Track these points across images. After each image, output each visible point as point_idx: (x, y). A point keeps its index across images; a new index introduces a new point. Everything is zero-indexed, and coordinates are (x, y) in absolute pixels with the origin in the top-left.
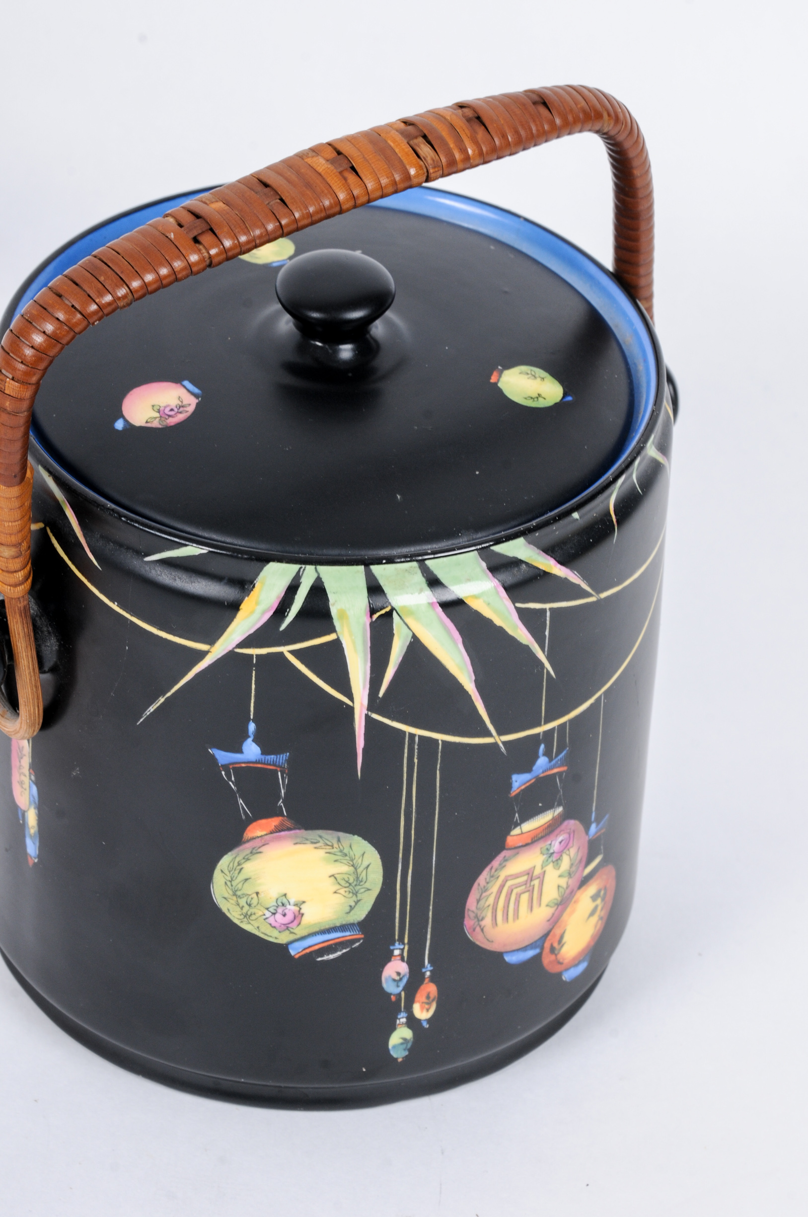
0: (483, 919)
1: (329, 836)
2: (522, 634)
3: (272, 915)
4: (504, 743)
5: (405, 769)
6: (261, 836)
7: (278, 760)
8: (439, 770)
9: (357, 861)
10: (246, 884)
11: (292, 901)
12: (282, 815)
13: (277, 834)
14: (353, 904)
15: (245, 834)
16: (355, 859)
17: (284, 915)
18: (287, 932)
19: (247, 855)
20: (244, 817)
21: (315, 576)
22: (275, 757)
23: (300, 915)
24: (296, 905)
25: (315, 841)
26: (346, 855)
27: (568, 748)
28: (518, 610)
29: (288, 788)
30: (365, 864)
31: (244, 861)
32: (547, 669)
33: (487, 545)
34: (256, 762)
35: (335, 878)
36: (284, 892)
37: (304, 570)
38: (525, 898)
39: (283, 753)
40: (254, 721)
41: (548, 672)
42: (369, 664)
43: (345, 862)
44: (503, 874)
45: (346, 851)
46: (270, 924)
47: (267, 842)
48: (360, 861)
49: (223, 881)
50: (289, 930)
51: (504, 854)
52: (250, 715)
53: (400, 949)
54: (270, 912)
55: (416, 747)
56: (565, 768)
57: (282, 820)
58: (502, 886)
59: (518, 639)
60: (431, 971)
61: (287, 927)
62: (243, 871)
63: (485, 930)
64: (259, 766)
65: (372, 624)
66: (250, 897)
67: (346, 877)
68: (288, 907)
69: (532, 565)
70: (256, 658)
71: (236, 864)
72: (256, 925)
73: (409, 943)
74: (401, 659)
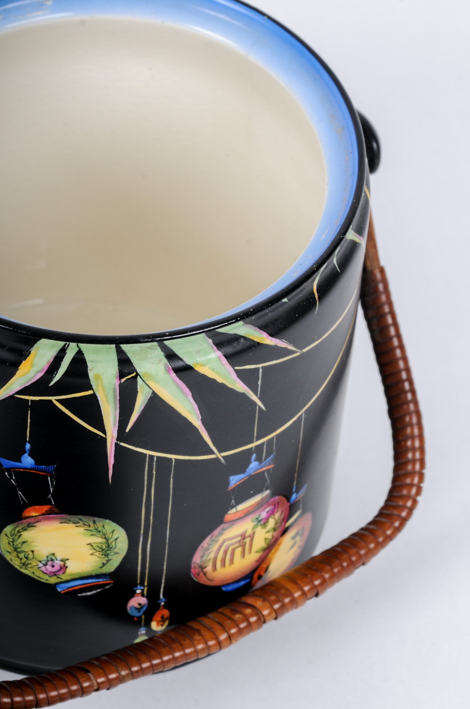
0: (205, 567)
1: (89, 520)
2: (240, 387)
3: (43, 566)
4: (224, 457)
5: (146, 478)
6: (36, 516)
7: (48, 469)
8: (173, 478)
9: (108, 535)
10: (24, 545)
11: (59, 558)
12: (51, 504)
13: (47, 516)
14: (105, 562)
15: (23, 514)
16: (106, 534)
17: (53, 566)
18: (55, 577)
19: (25, 527)
20: (22, 503)
21: (78, 349)
22: (46, 467)
23: (65, 568)
24: (62, 561)
25: (76, 522)
26: (100, 532)
27: (274, 453)
28: (237, 371)
29: (55, 488)
30: (115, 537)
31: (21, 530)
32: (259, 406)
33: (213, 328)
34: (31, 469)
35: (92, 546)
36: (53, 552)
37: (68, 345)
38: (239, 551)
39: (52, 465)
40: (29, 443)
41: (260, 408)
42: (118, 411)
43: (99, 536)
44: (221, 539)
45: (100, 529)
46: (43, 571)
47: (40, 520)
48: (110, 535)
49: (7, 541)
50: (56, 576)
51: (222, 526)
52: (27, 438)
53: (141, 589)
54: (42, 563)
55: (155, 464)
56: (272, 466)
57: (51, 507)
58: (221, 546)
59: (236, 390)
60: (165, 602)
61: (55, 574)
62: (21, 537)
63: (207, 574)
64: (34, 471)
65: (120, 385)
66: (27, 553)
67: (100, 545)
68: (56, 561)
69: (249, 338)
70: (30, 402)
71: (16, 531)
72: (32, 570)
73: (148, 586)
74: (143, 407)
